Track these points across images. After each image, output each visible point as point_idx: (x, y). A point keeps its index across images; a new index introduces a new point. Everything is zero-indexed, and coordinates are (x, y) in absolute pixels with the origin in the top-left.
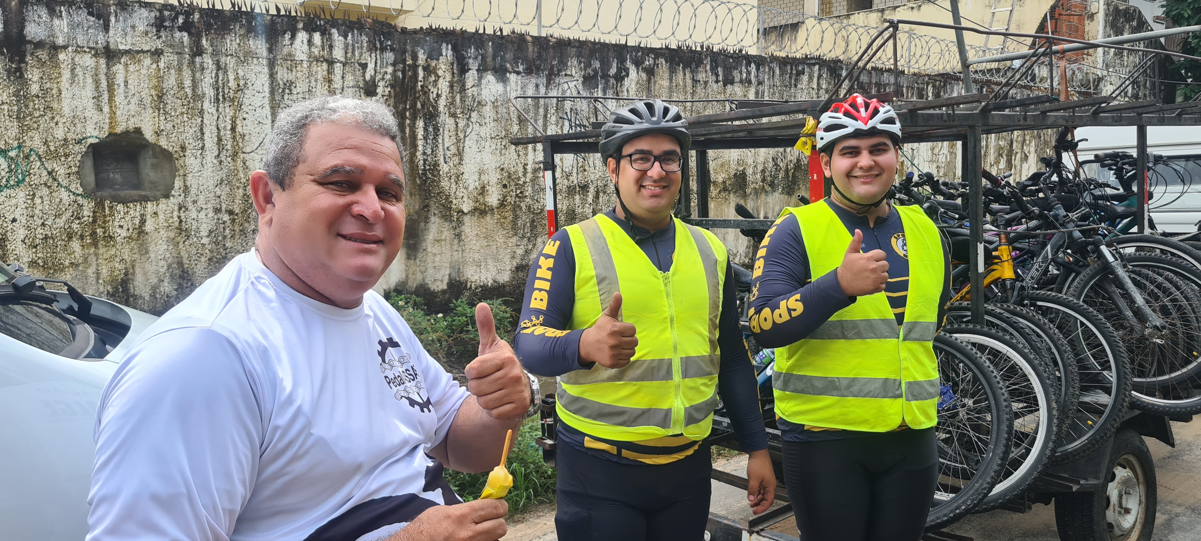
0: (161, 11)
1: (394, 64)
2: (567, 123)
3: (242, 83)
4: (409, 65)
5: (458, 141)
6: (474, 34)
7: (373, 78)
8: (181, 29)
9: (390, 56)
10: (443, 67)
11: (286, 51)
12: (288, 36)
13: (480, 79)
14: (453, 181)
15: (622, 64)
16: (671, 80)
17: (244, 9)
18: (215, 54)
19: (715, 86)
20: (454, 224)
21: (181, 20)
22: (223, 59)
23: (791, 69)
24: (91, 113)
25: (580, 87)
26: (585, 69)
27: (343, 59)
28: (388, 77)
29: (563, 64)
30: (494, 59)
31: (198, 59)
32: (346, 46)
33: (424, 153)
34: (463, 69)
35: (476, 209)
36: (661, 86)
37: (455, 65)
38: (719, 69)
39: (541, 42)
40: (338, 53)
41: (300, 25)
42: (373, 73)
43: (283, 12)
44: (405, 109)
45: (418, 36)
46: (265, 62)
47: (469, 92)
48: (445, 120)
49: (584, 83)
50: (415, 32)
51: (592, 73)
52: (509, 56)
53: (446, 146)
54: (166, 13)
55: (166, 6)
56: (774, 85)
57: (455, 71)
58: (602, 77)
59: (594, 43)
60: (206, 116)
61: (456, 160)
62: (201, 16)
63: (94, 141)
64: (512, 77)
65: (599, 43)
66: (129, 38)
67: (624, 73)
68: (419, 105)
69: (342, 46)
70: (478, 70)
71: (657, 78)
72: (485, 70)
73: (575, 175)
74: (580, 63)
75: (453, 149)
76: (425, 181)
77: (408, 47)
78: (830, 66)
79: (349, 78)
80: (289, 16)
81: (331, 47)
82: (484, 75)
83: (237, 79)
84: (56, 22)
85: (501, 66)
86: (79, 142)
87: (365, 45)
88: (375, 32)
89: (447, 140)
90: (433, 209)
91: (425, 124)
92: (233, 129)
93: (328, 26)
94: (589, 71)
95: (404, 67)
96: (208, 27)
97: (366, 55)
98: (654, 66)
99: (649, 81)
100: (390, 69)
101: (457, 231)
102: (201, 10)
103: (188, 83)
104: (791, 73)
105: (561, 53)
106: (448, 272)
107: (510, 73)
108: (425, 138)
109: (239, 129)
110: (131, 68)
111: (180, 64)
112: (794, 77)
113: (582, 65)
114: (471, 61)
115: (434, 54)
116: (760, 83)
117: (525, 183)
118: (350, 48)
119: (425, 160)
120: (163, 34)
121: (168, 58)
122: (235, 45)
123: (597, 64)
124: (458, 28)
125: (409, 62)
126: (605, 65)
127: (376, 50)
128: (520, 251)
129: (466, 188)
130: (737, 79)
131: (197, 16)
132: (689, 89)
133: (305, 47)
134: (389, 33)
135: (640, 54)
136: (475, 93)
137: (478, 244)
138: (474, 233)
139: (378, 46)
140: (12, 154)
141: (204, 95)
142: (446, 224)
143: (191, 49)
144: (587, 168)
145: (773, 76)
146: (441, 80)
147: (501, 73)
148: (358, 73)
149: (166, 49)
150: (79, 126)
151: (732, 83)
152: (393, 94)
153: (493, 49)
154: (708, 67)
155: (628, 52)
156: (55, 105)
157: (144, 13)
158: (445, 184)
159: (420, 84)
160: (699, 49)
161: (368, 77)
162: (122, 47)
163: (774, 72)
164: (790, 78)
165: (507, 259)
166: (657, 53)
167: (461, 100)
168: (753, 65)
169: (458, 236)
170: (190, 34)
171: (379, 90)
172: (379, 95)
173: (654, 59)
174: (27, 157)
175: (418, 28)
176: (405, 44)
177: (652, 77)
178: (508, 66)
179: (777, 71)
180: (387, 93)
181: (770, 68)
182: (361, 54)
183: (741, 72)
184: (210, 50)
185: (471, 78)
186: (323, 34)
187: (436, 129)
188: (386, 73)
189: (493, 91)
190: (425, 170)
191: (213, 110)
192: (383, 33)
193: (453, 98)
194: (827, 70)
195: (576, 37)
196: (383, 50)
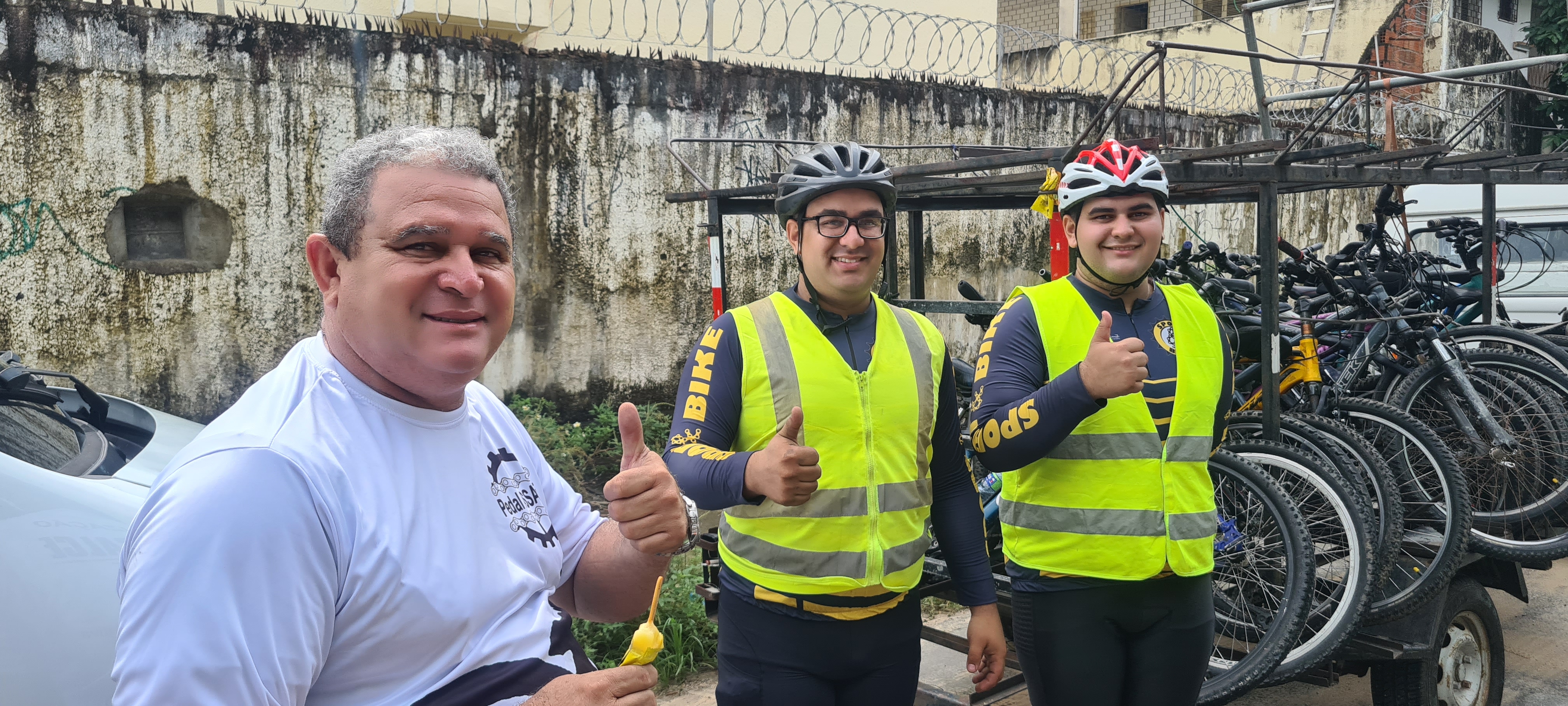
0: (214, 25)
1: (519, 97)
2: (745, 175)
3: (320, 119)
4: (538, 98)
5: (603, 197)
6: (624, 58)
7: (492, 116)
8: (240, 49)
9: (514, 86)
10: (584, 101)
11: (377, 78)
12: (380, 59)
13: (632, 116)
14: (595, 249)
15: (818, 98)
16: (882, 120)
17: (323, 23)
18: (285, 81)
19: (939, 128)
20: (596, 306)
21: (240, 37)
22: (295, 89)
23: (1040, 107)
24: (121, 156)
25: (763, 129)
26: (769, 105)
27: (452, 90)
28: (512, 113)
29: (740, 98)
30: (651, 89)
31: (262, 88)
32: (457, 72)
33: (558, 213)
34: (610, 104)
35: (625, 286)
36: (869, 128)
37: (599, 98)
38: (945, 106)
39: (712, 69)
40: (446, 82)
41: (397, 45)
42: (491, 107)
43: (374, 28)
44: (533, 155)
45: (551, 59)
46: (350, 92)
47: (618, 134)
48: (586, 170)
49: (767, 123)
50: (547, 54)
51: (778, 110)
52: (670, 87)
53: (587, 204)
54: (222, 28)
55: (222, 19)
56: (1017, 128)
57: (599, 106)
58: (792, 116)
59: (782, 71)
60: (273, 162)
61: (600, 221)
62: (267, 33)
63: (126, 193)
64: (674, 114)
65: (789, 71)
66: (172, 61)
67: (820, 111)
68: (552, 151)
69: (451, 72)
70: (629, 105)
71: (864, 117)
72: (639, 105)
73: (755, 242)
74: (763, 96)
75: (596, 209)
76: (559, 250)
77: (538, 75)
78: (1090, 104)
79: (461, 114)
80: (382, 33)
81: (437, 73)
82: (637, 111)
83: (313, 114)
84: (77, 37)
85: (659, 100)
86: (106, 195)
87: (482, 71)
88: (495, 55)
89: (588, 195)
90: (569, 286)
91: (560, 175)
92: (308, 180)
93: (433, 46)
94: (775, 107)
95: (533, 101)
96: (276, 46)
97: (483, 85)
98: (860, 101)
99: (853, 121)
100: (514, 103)
101: (601, 315)
102: (267, 24)
103: (249, 119)
104: (1039, 112)
105: (739, 84)
106: (588, 368)
107: (672, 109)
108: (560, 193)
109: (315, 179)
110: (175, 99)
111: (239, 93)
112: (1042, 118)
113: (766, 99)
114: (620, 93)
115: (572, 84)
116: (998, 125)
117: (689, 252)
118: (462, 75)
119: (559, 222)
120: (216, 54)
121: (224, 86)
122: (311, 70)
123: (785, 99)
124: (604, 51)
125: (539, 93)
126: (796, 100)
127: (496, 77)
128: (683, 342)
129: (613, 259)
130: (968, 120)
131: (261, 31)
132: (906, 132)
133: (403, 73)
134: (513, 56)
135: (841, 86)
136: (626, 136)
137: (628, 332)
138: (623, 317)
139: (499, 72)
140: (18, 210)
141: (270, 134)
142: (586, 306)
143: (254, 75)
144: (771, 234)
145: (1015, 116)
146: (581, 118)
147: (659, 109)
148: (471, 107)
149: (220, 74)
150: (105, 173)
151: (962, 124)
152: (517, 136)
153: (649, 77)
154: (931, 104)
155: (826, 83)
156: (75, 147)
157: (192, 26)
158: (584, 253)
159: (553, 122)
160: (918, 80)
161: (485, 113)
162: (162, 72)
163: (1016, 111)
164: (1038, 118)
165: (666, 352)
166: (864, 84)
167: (607, 144)
168: (989, 101)
169: (602, 321)
170: (252, 55)
171: (500, 130)
172: (500, 137)
173: (860, 93)
174: (37, 214)
175: (551, 49)
176: (534, 70)
177: (857, 116)
178: (669, 99)
179: (1021, 110)
180: (510, 134)
181: (1011, 105)
182: (476, 84)
183: (973, 111)
184: (278, 76)
185: (620, 116)
186: (426, 56)
187: (574, 182)
188: (509, 107)
189: (649, 133)
190: (558, 235)
191: (282, 155)
192: (505, 56)
193: (597, 141)
194: (1087, 109)
195: (759, 63)
196: (505, 77)
